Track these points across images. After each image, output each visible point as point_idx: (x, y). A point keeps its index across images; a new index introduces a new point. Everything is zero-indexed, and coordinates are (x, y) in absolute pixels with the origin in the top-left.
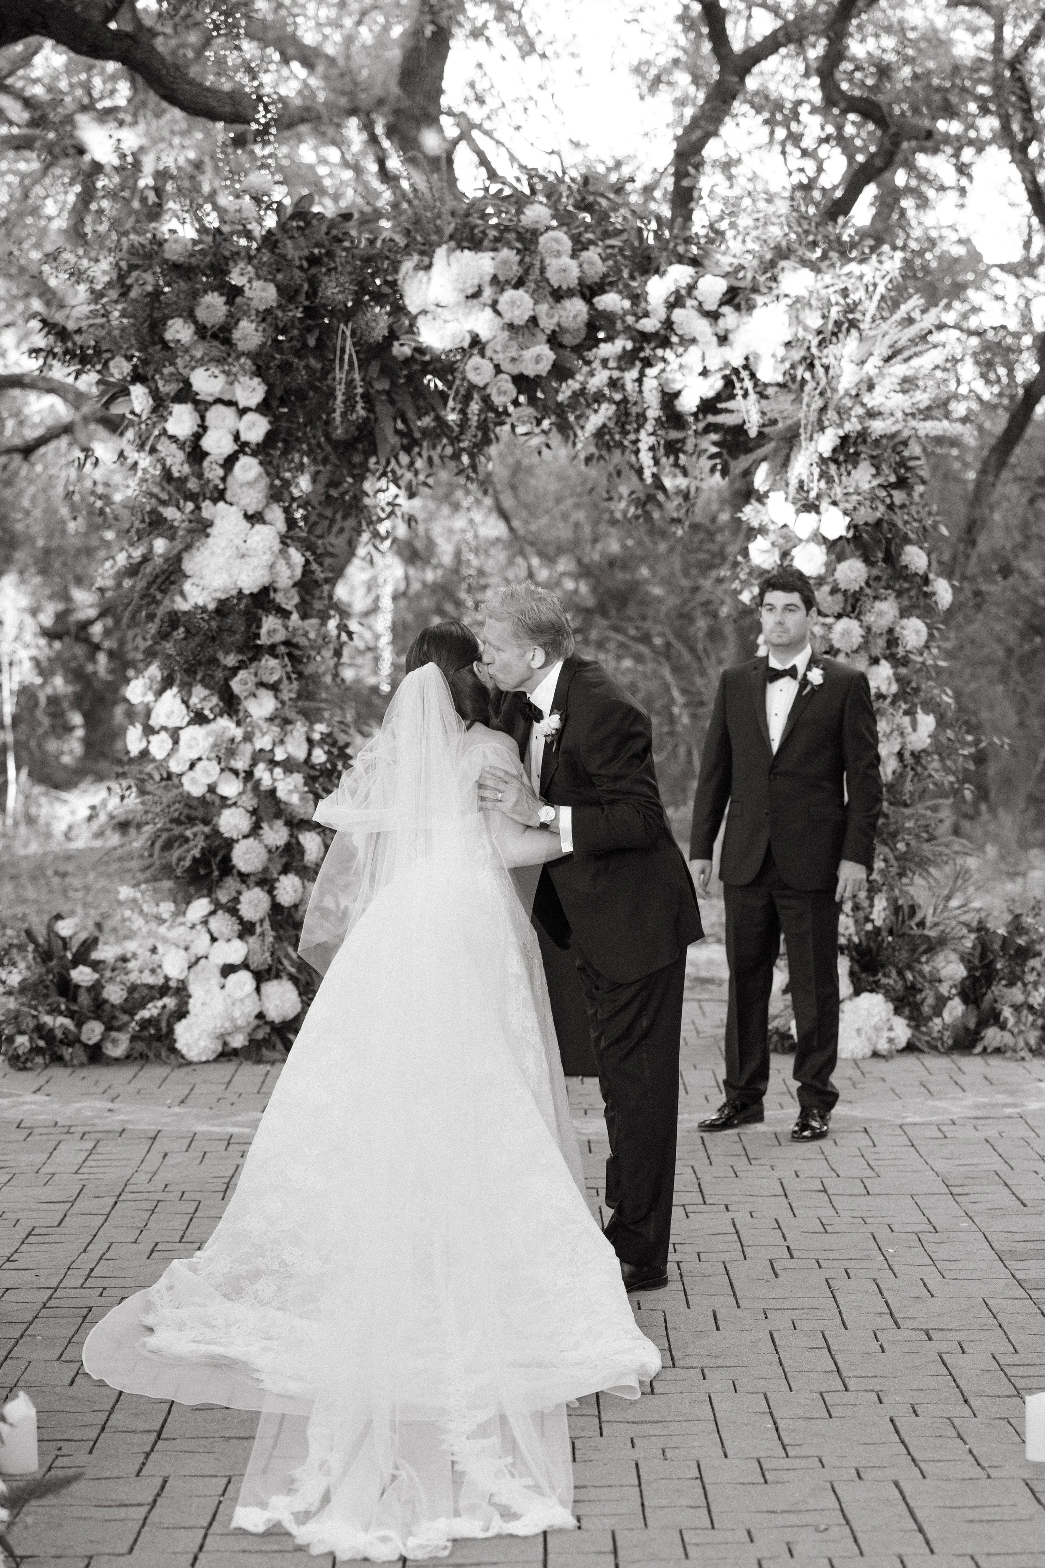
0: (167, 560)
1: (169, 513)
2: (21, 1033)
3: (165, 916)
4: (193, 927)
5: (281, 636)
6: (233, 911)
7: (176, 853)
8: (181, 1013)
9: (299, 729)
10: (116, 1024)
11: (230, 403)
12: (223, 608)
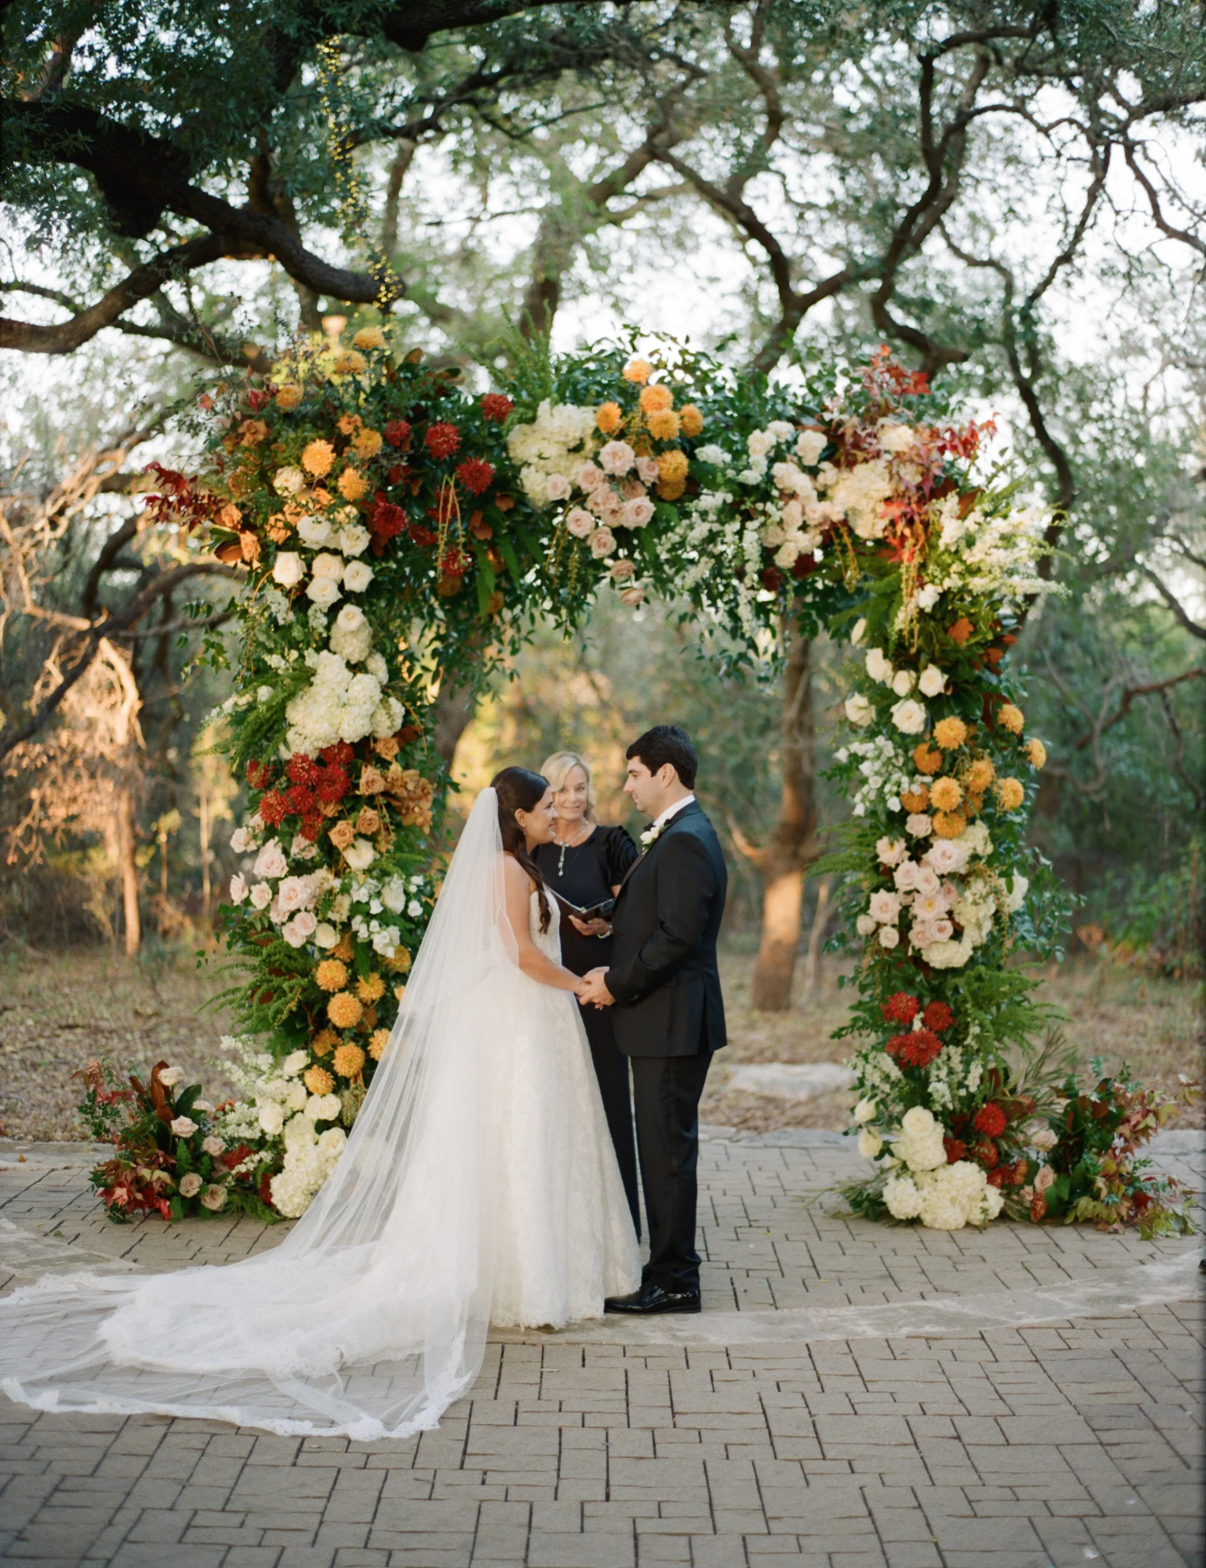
0: (269, 708)
1: (274, 661)
2: (121, 1185)
3: (264, 1068)
4: (291, 1079)
5: (379, 786)
6: (328, 1066)
7: (274, 1006)
8: (277, 1168)
9: (396, 883)
10: (215, 1175)
11: (336, 552)
12: (324, 758)
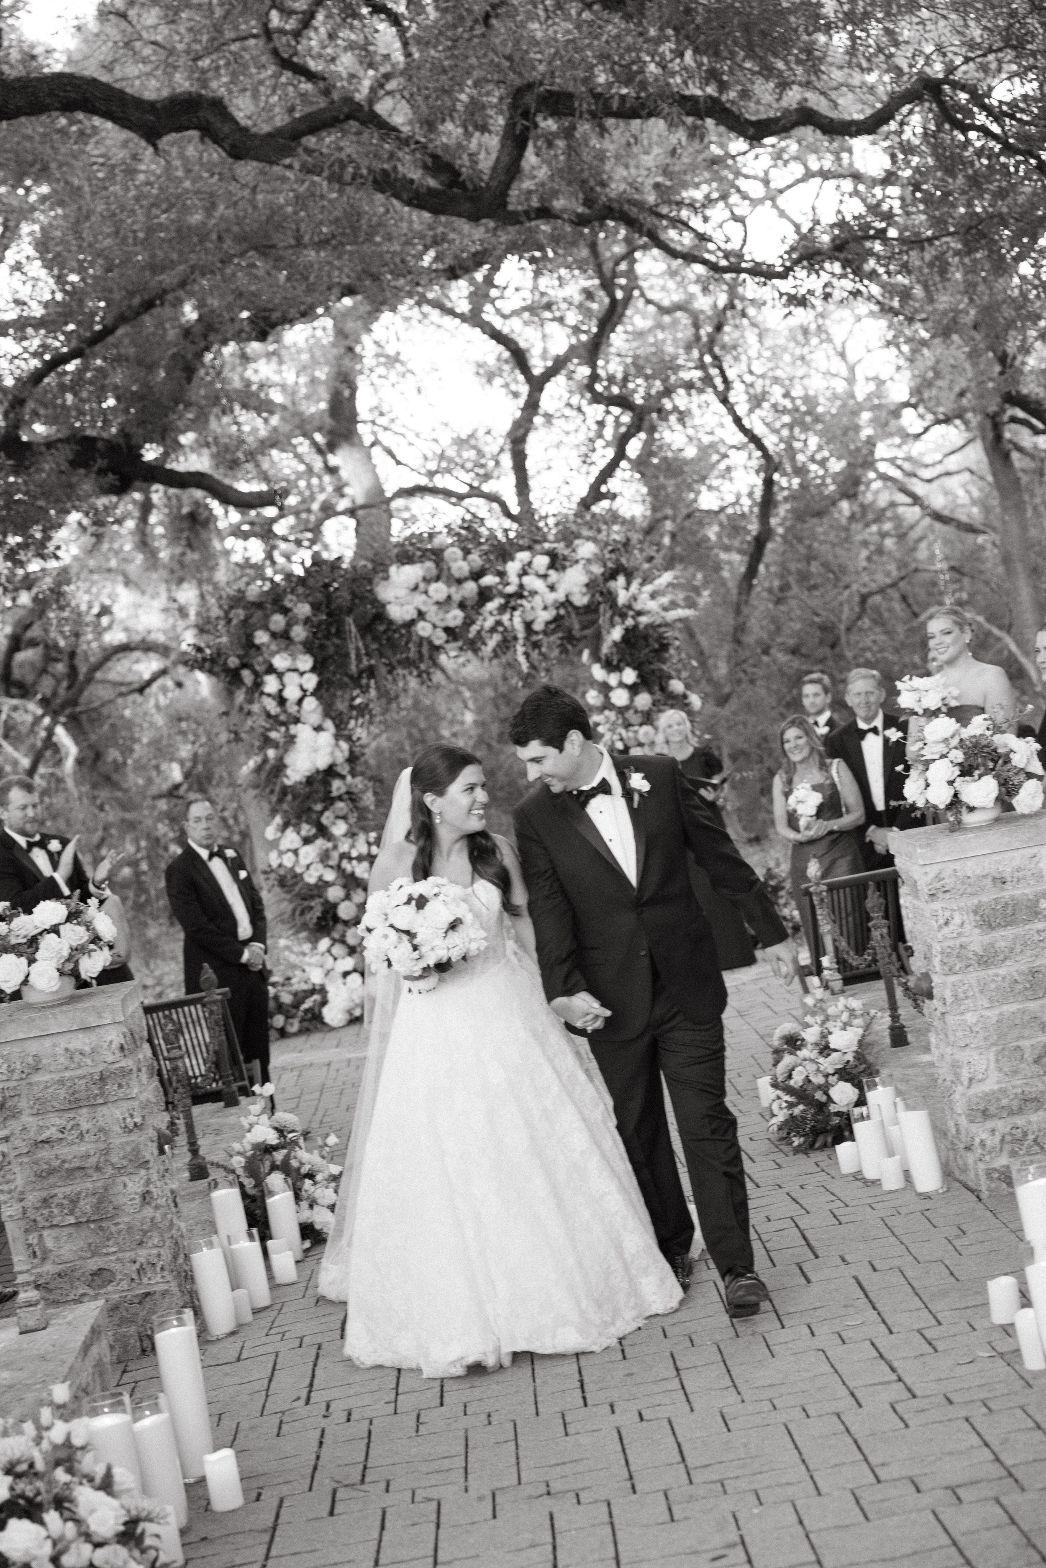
0: (276, 760)
1: (273, 735)
3: (307, 951)
4: (323, 954)
5: (343, 790)
6: (342, 941)
7: (308, 916)
8: (324, 1002)
9: (362, 838)
10: (290, 1014)
11: (295, 670)
12: (310, 781)
